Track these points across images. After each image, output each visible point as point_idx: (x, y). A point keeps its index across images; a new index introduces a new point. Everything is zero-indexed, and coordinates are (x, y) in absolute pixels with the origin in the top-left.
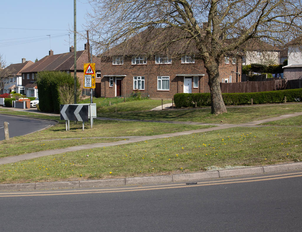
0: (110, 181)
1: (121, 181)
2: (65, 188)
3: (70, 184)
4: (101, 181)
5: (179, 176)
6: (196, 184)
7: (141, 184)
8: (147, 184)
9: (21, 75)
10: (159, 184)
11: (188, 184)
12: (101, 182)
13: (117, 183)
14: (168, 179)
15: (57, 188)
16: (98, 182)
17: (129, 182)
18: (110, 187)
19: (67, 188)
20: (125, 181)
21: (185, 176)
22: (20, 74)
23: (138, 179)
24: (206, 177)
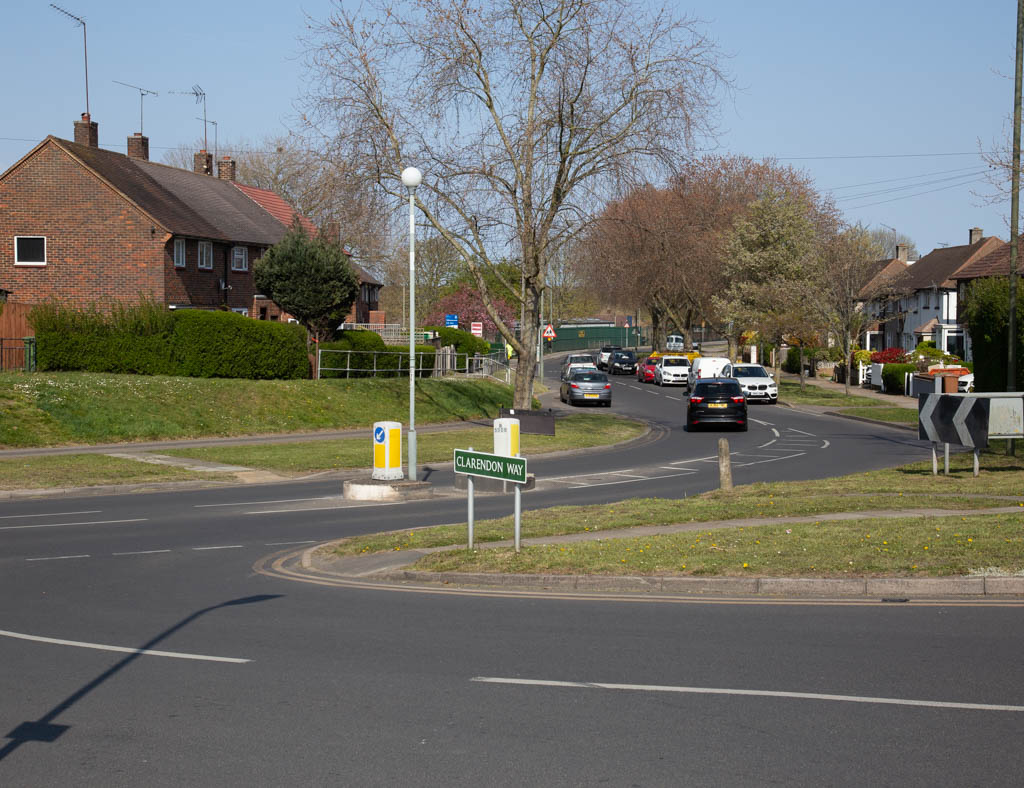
0: (726, 583)
1: (748, 584)
2: (634, 590)
3: (643, 582)
4: (706, 579)
5: (881, 582)
6: (905, 601)
7: (790, 593)
8: (806, 594)
9: (955, 287)
10: (830, 595)
11: (885, 600)
12: (706, 583)
13: (740, 587)
14: (856, 587)
15: (618, 589)
16: (700, 582)
17: (766, 587)
18: (722, 595)
19: (638, 590)
20: (758, 584)
21: (897, 582)
22: (952, 284)
23: (787, 582)
24: (949, 591)
